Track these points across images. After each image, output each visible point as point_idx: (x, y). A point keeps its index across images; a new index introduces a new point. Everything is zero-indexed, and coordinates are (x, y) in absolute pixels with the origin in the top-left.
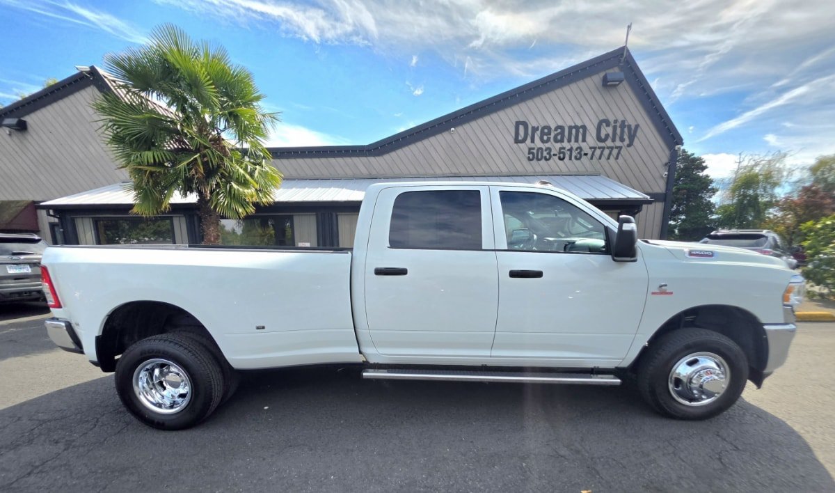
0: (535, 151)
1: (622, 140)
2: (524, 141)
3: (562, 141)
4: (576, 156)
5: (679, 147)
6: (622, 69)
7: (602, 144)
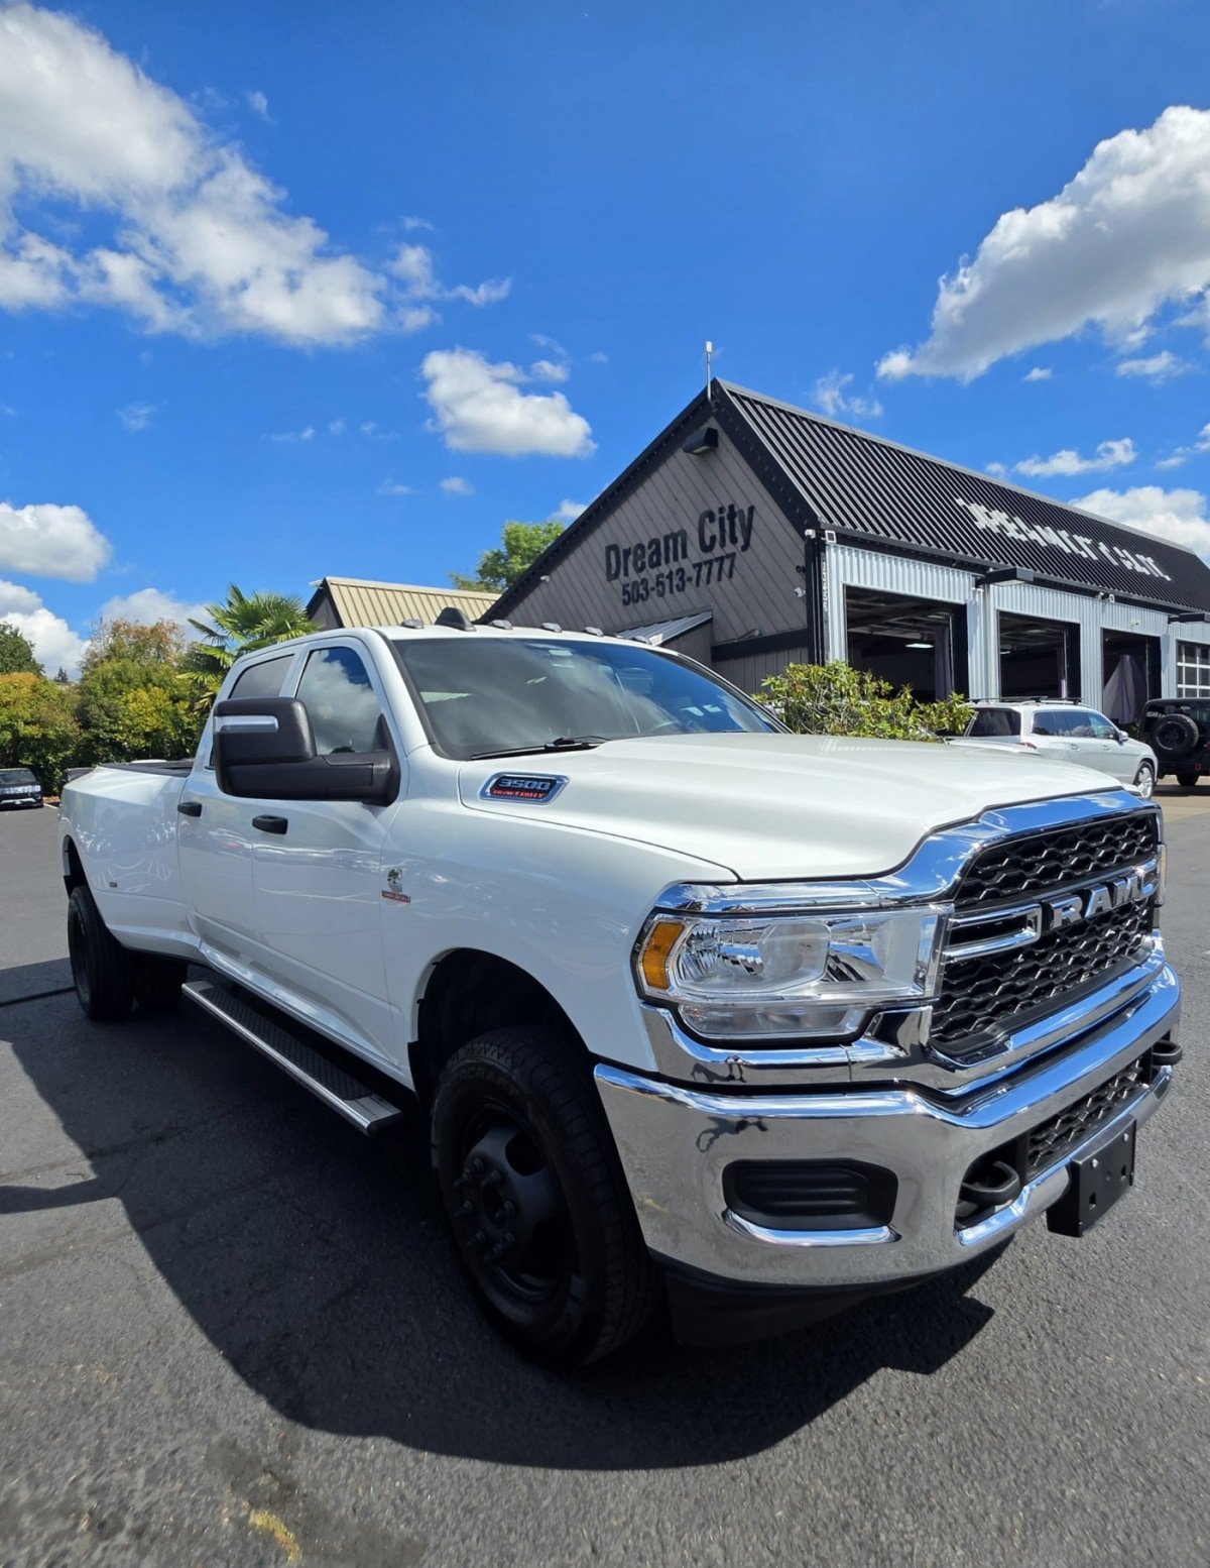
0: (630, 589)
2: (617, 576)
3: (658, 564)
4: (677, 586)
5: (810, 532)
6: (718, 417)
7: (708, 556)
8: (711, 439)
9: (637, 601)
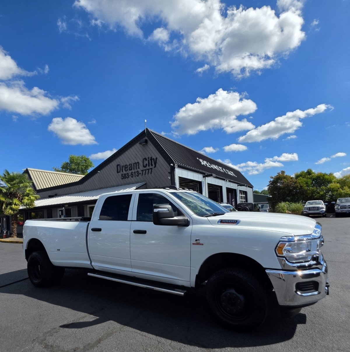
0: (123, 175)
1: (152, 165)
2: (120, 172)
3: (131, 169)
4: (137, 175)
5: (172, 164)
6: (147, 137)
7: (145, 169)
8: (146, 141)
9: (126, 178)
